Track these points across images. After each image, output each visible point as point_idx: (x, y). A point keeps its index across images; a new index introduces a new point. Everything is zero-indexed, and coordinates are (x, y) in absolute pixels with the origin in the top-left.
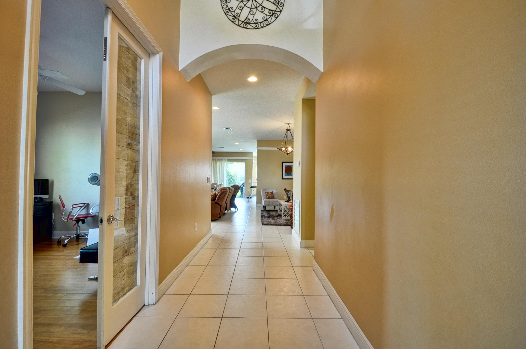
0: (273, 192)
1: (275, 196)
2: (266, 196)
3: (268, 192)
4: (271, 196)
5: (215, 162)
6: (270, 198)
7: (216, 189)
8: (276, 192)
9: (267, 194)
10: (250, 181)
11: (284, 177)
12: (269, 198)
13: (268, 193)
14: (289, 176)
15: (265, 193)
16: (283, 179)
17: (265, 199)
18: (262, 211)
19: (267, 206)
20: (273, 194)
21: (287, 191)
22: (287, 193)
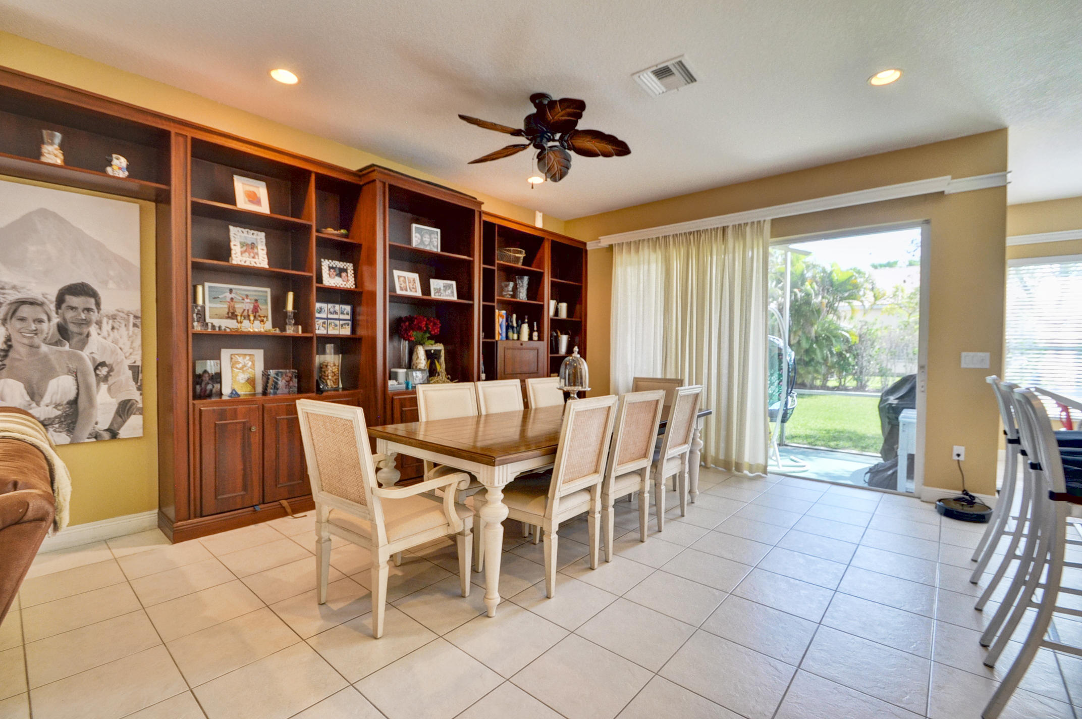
5: (694, 250)
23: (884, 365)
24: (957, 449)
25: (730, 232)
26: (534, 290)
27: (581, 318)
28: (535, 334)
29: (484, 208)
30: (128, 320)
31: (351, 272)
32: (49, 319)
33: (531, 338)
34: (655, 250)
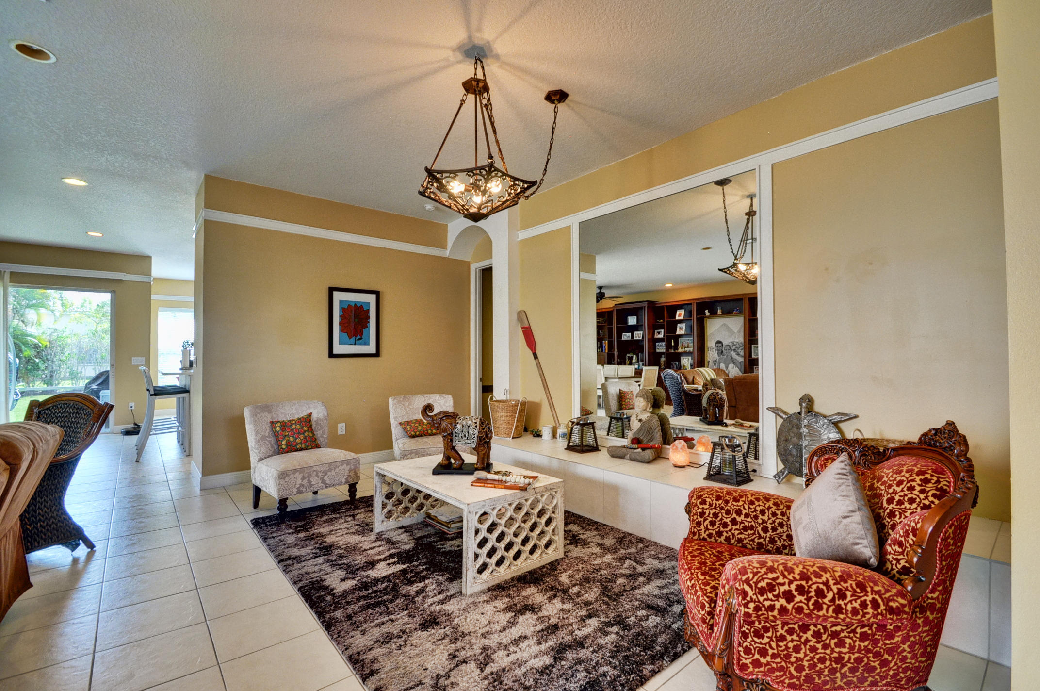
0: (310, 415)
1: (321, 435)
2: (273, 440)
3: (286, 420)
4: (302, 437)
6: (299, 446)
8: (321, 416)
9: (283, 430)
10: (143, 367)
11: (338, 349)
12: (291, 451)
13: (284, 425)
14: (355, 344)
15: (268, 427)
16: (331, 355)
17: (269, 457)
18: (266, 526)
19: (295, 490)
20: (311, 426)
21: (441, 419)
22: (447, 425)
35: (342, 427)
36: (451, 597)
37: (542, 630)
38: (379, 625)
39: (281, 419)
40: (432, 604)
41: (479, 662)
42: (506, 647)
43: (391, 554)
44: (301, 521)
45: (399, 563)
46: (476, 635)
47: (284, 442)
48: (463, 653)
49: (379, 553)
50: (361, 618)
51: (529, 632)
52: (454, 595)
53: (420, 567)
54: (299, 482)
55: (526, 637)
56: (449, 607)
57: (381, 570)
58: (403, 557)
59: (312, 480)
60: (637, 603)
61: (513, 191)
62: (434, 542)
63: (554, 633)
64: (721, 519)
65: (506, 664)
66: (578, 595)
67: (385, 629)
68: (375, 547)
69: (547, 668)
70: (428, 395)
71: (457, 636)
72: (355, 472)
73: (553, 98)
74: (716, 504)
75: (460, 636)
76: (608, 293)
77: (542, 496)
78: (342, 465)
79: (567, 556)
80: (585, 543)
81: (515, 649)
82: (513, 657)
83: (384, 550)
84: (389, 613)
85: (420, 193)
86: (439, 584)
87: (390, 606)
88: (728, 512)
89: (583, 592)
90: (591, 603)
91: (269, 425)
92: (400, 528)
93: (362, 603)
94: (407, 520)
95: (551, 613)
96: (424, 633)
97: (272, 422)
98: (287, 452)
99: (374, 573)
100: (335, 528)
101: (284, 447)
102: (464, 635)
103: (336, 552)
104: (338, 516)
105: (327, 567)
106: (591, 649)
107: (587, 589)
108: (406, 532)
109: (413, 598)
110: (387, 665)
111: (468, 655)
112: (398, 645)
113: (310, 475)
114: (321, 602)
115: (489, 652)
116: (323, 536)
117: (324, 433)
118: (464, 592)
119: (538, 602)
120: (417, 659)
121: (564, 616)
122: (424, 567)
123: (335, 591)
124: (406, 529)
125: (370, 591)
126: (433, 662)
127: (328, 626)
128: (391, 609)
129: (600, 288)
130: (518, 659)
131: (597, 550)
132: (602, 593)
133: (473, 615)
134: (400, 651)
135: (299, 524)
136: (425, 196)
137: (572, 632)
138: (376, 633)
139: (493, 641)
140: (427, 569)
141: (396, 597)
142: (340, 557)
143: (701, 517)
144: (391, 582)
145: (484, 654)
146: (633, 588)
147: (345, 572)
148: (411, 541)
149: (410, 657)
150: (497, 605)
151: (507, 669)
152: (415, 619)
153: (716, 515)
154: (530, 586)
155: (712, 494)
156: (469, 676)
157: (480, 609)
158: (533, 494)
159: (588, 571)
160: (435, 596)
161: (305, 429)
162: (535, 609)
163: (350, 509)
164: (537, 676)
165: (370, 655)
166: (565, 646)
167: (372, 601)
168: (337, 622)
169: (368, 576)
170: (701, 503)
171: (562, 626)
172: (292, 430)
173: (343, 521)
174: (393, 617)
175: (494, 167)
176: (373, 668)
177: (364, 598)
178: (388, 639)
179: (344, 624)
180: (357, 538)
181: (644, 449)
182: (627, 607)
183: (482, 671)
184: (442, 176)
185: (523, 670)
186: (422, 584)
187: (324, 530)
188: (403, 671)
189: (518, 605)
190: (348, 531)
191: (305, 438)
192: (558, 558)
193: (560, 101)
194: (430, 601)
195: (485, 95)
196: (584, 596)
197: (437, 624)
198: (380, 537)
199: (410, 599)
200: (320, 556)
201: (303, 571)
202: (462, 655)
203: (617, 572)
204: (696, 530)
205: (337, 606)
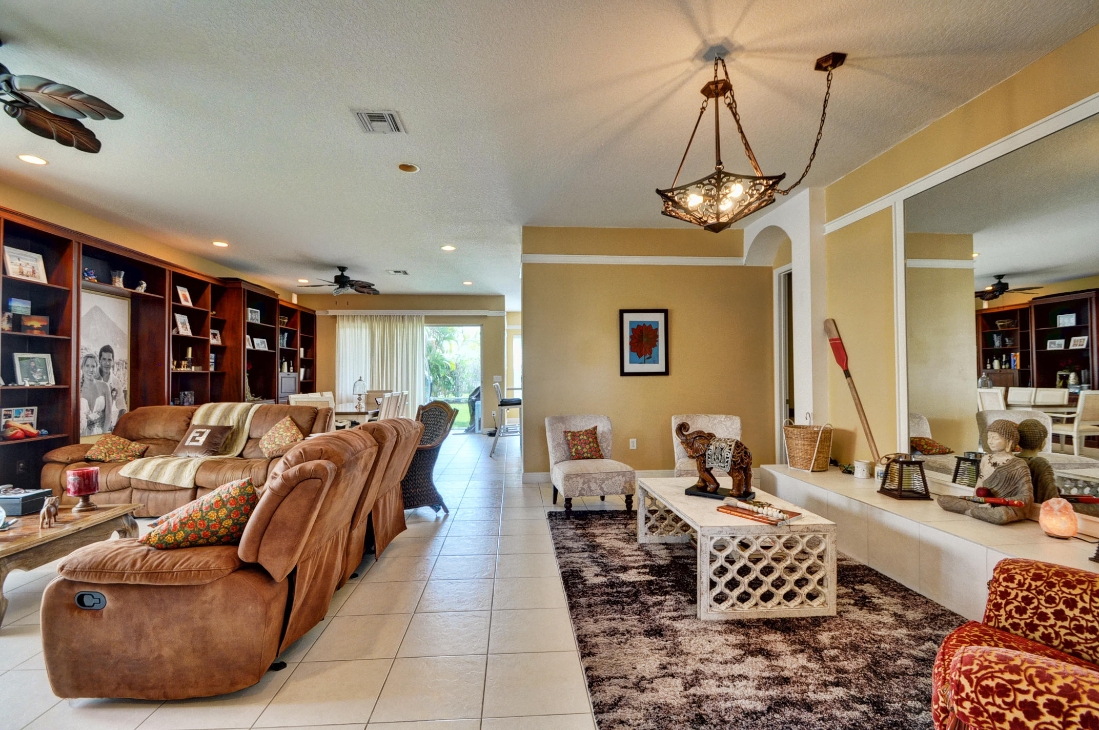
0: (595, 428)
1: (606, 447)
2: (566, 447)
3: (576, 431)
4: (588, 447)
5: (387, 325)
6: (585, 455)
7: (378, 412)
8: (606, 429)
9: (573, 439)
10: (497, 384)
11: (629, 368)
12: (579, 459)
13: (575, 435)
14: (644, 363)
15: (562, 435)
16: (623, 373)
17: (563, 461)
18: (556, 519)
19: (577, 493)
20: (596, 438)
21: (695, 438)
22: (699, 446)
23: (471, 385)
24: (494, 412)
25: (406, 318)
26: (291, 342)
27: (313, 357)
28: (292, 368)
29: (280, 297)
30: (123, 365)
31: (219, 335)
32: (97, 365)
33: (289, 371)
34: (365, 321)
35: (633, 442)
36: (686, 617)
37: (769, 678)
38: (610, 620)
39: (572, 430)
40: (663, 618)
41: (686, 681)
42: (720, 679)
43: (645, 565)
44: (583, 520)
45: (648, 574)
46: (694, 657)
47: (574, 450)
48: (674, 668)
49: (635, 561)
50: (599, 610)
51: (751, 675)
52: (688, 616)
53: (667, 583)
54: (581, 485)
55: (746, 678)
56: (678, 625)
57: (631, 576)
58: (656, 570)
59: (591, 486)
60: (913, 692)
61: (755, 192)
62: (688, 564)
63: (781, 685)
64: (1037, 608)
65: (712, 693)
66: (834, 659)
67: (613, 624)
68: (633, 555)
69: (755, 713)
70: (714, 416)
71: (675, 651)
72: (630, 484)
73: (824, 65)
74: (1030, 585)
75: (678, 653)
76: (1013, 284)
77: (802, 537)
78: (618, 476)
79: (841, 616)
80: (876, 609)
81: (729, 684)
82: (723, 690)
83: (640, 559)
84: (622, 612)
85: (663, 213)
86: (678, 602)
87: (626, 607)
88: (1050, 600)
89: (841, 658)
90: (846, 672)
91: (563, 434)
92: (663, 544)
93: (605, 598)
94: (671, 538)
95: (788, 666)
96: (646, 638)
97: (565, 432)
98: (576, 459)
99: (623, 577)
100: (607, 532)
101: (574, 454)
102: (682, 653)
103: (600, 551)
104: (613, 522)
105: (588, 562)
106: (819, 716)
107: (850, 657)
108: (667, 548)
109: (649, 607)
110: (604, 652)
111: (678, 671)
112: (619, 640)
113: (589, 481)
114: (573, 587)
115: (700, 677)
116: (594, 536)
117: (608, 445)
118: (698, 616)
119: (778, 650)
120: (630, 658)
121: (803, 674)
122: (670, 584)
123: (587, 582)
124: (668, 546)
125: (615, 590)
126: (644, 665)
127: (572, 607)
128: (626, 610)
129: (1000, 277)
130: (727, 693)
131: (890, 620)
132: (869, 667)
133: (701, 640)
134: (619, 646)
135: (581, 522)
136: (667, 215)
137: (803, 692)
138: (606, 625)
139: (709, 669)
140: (672, 586)
141: (634, 601)
142: (601, 556)
143: (1002, 598)
144: (635, 588)
145: (694, 676)
146: (917, 674)
147: (601, 569)
148: (667, 558)
149: (625, 654)
150: (729, 639)
151: (710, 697)
152: (643, 625)
153: (1027, 600)
154: (776, 633)
155: (1028, 571)
156: (671, 689)
157: (710, 636)
158: (789, 533)
159: (862, 639)
160: (670, 611)
161: (591, 440)
162: (770, 655)
163: (625, 519)
164: (741, 716)
165: (594, 640)
166: (788, 701)
167: (613, 599)
168: (579, 606)
169: (618, 578)
170: (1005, 580)
171: (794, 682)
172: (580, 440)
173: (616, 527)
174: (625, 617)
175: (724, 173)
176: (592, 651)
177: (608, 594)
178: (613, 632)
179: (584, 610)
180: (621, 544)
181: (994, 505)
182: (897, 691)
183: (685, 689)
184: (673, 194)
185: (728, 704)
186: (663, 598)
187: (597, 532)
188: (614, 662)
189: (753, 646)
190: (616, 537)
191: (590, 448)
192: (827, 614)
193: (834, 66)
194: (663, 614)
195: (728, 94)
196: (841, 663)
197: (661, 635)
198: (641, 548)
199: (646, 608)
200: (586, 551)
201: (568, 560)
202: (674, 669)
203: (906, 651)
204: (992, 614)
205: (584, 594)
